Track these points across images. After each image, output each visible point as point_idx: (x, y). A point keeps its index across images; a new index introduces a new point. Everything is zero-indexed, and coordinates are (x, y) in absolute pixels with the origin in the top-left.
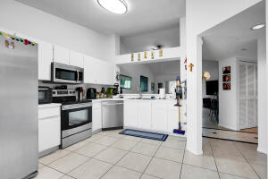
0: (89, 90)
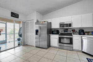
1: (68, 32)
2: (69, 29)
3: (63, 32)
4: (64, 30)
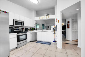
0: (26, 29)
1: (19, 30)
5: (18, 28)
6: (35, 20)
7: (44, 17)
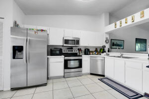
1: (74, 52)
2: (74, 48)
3: (67, 52)
4: (68, 49)
5: (72, 49)
6: (106, 33)
7: (126, 20)
